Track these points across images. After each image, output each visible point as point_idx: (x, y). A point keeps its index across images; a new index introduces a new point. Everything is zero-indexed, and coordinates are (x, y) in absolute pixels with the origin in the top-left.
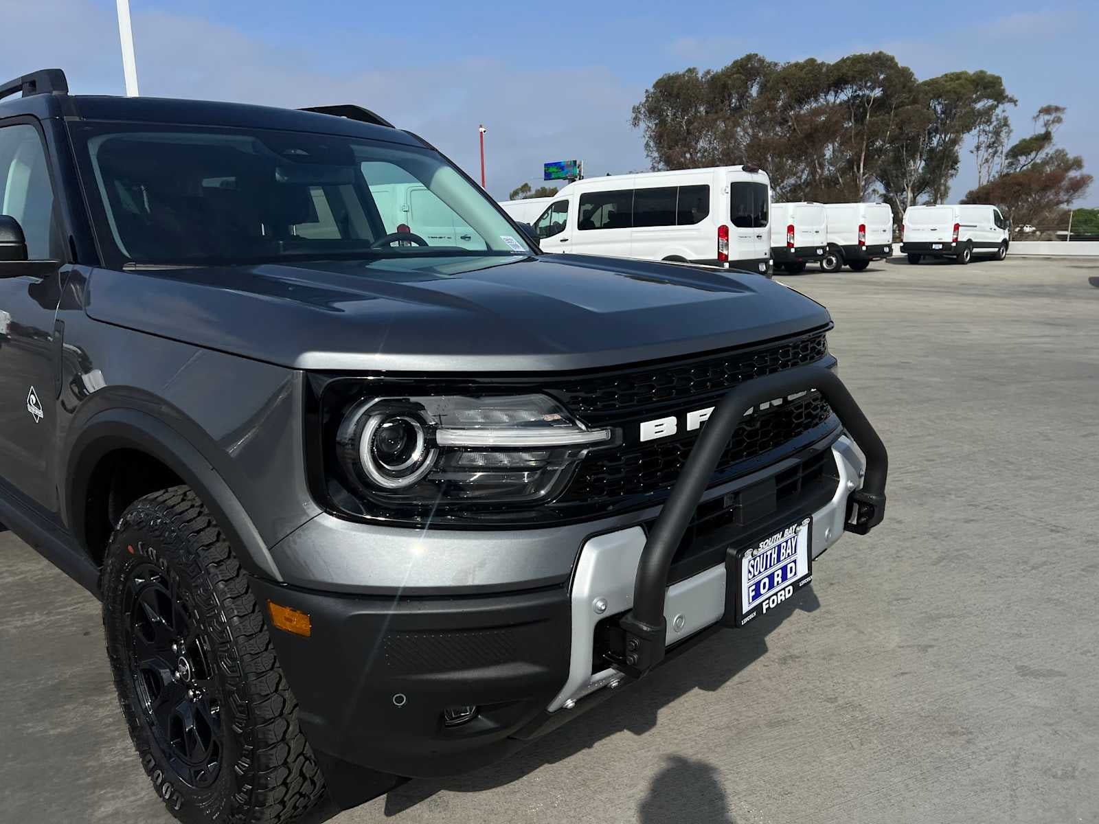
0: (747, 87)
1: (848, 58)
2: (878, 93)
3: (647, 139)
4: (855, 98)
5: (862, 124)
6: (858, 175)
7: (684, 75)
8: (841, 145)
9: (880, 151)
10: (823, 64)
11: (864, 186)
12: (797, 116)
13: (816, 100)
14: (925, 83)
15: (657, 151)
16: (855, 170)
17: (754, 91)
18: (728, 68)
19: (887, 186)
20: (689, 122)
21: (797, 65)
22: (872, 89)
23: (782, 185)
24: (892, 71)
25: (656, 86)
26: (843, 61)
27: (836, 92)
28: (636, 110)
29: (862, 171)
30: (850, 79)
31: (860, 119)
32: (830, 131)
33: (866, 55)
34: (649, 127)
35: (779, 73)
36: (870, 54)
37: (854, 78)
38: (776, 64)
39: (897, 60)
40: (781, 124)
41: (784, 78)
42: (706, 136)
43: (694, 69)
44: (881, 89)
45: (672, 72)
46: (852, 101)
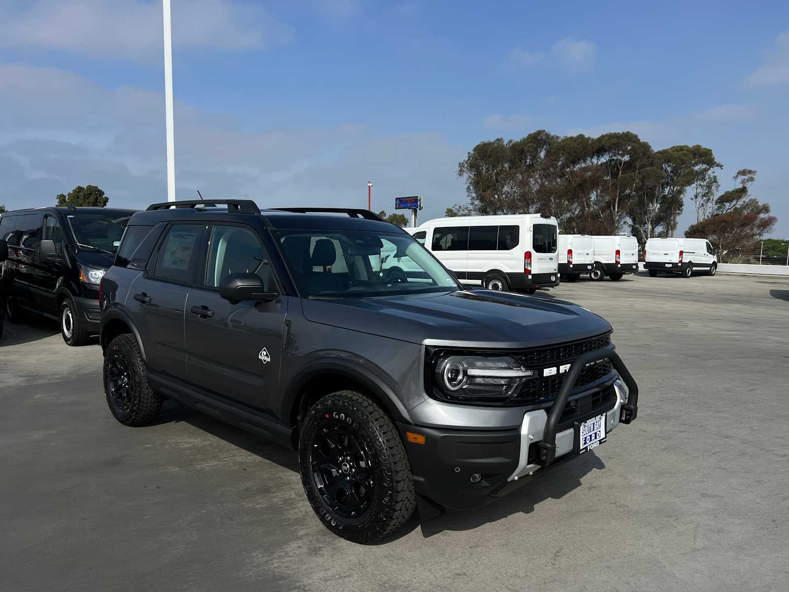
0: (537, 152)
1: (606, 135)
2: (626, 158)
3: (468, 184)
4: (611, 161)
5: (617, 179)
6: (614, 212)
7: (494, 143)
8: (602, 192)
9: (629, 196)
10: (589, 138)
11: (618, 220)
12: (572, 172)
13: (585, 162)
14: (659, 152)
15: (475, 192)
16: (612, 209)
17: (542, 154)
18: (525, 139)
19: (634, 220)
20: (497, 174)
21: (571, 138)
22: (623, 156)
24: (636, 145)
25: (475, 150)
26: (603, 136)
27: (598, 157)
28: (461, 165)
29: (616, 210)
30: (607, 149)
31: (614, 175)
32: (594, 183)
33: (618, 133)
34: (469, 177)
35: (559, 143)
36: (621, 133)
37: (610, 148)
38: (557, 137)
39: (639, 137)
40: (560, 177)
41: (563, 147)
42: (508, 183)
43: (501, 139)
44: (629, 156)
45: (486, 141)
46: (609, 163)
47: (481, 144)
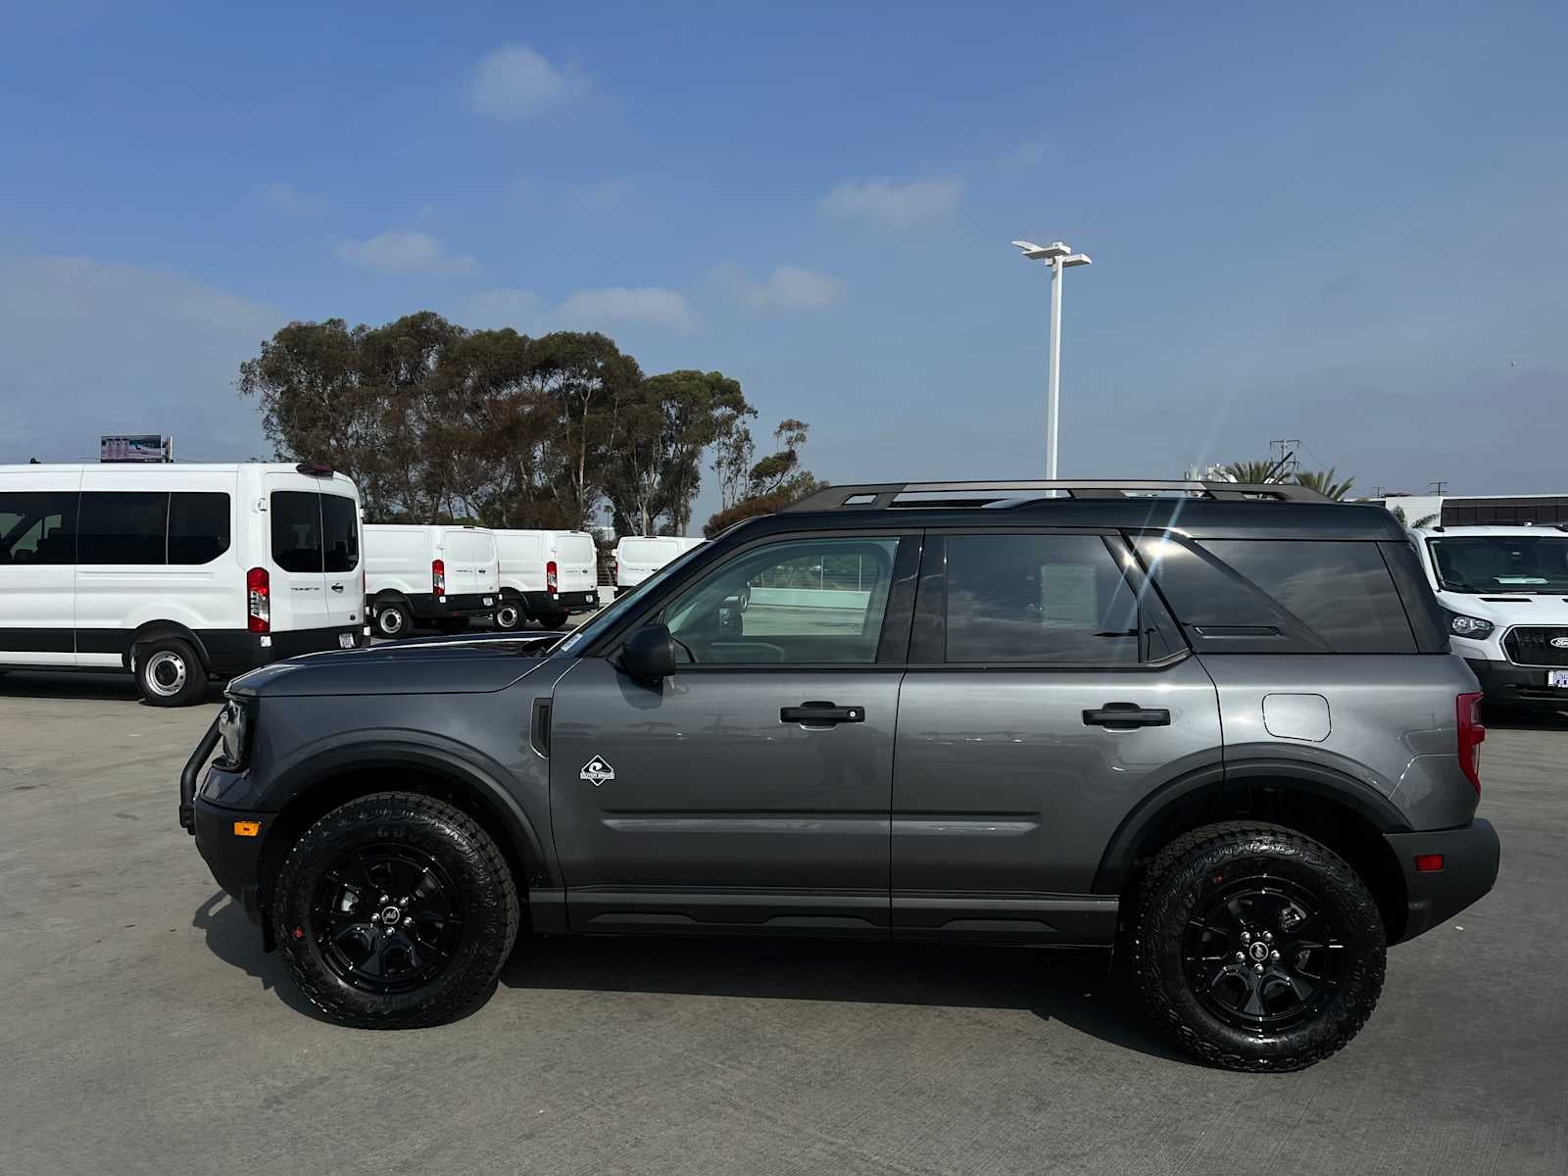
0: (421, 356)
1: (556, 335)
2: (596, 384)
3: (267, 413)
4: (569, 386)
5: (579, 421)
6: (577, 487)
7: (323, 328)
8: (553, 446)
9: (603, 457)
10: (525, 338)
11: (586, 502)
12: (494, 402)
13: (518, 384)
14: (656, 379)
15: (282, 431)
16: (574, 481)
17: (431, 362)
18: (392, 327)
19: (617, 502)
20: (334, 395)
21: (490, 334)
22: (590, 378)
23: (475, 493)
24: (612, 359)
25: (280, 337)
26: (550, 338)
27: (544, 377)
28: (246, 369)
29: (582, 482)
30: (561, 362)
31: (577, 415)
32: (538, 427)
33: (579, 334)
34: (268, 396)
35: (466, 342)
36: (584, 334)
37: (565, 361)
38: (462, 331)
39: (617, 345)
40: (469, 410)
41: (474, 350)
42: (360, 416)
43: (339, 320)
44: (600, 379)
45: (305, 321)
46: (564, 390)
47: (293, 326)
